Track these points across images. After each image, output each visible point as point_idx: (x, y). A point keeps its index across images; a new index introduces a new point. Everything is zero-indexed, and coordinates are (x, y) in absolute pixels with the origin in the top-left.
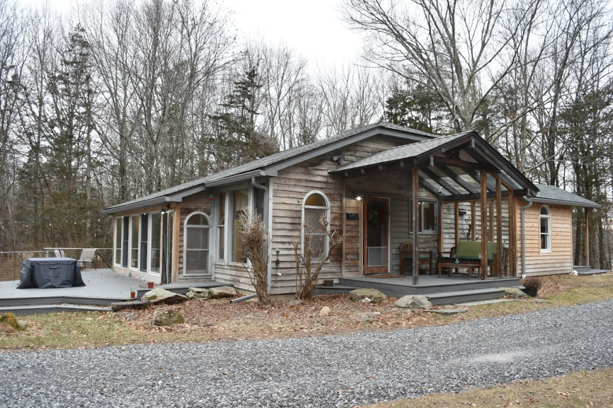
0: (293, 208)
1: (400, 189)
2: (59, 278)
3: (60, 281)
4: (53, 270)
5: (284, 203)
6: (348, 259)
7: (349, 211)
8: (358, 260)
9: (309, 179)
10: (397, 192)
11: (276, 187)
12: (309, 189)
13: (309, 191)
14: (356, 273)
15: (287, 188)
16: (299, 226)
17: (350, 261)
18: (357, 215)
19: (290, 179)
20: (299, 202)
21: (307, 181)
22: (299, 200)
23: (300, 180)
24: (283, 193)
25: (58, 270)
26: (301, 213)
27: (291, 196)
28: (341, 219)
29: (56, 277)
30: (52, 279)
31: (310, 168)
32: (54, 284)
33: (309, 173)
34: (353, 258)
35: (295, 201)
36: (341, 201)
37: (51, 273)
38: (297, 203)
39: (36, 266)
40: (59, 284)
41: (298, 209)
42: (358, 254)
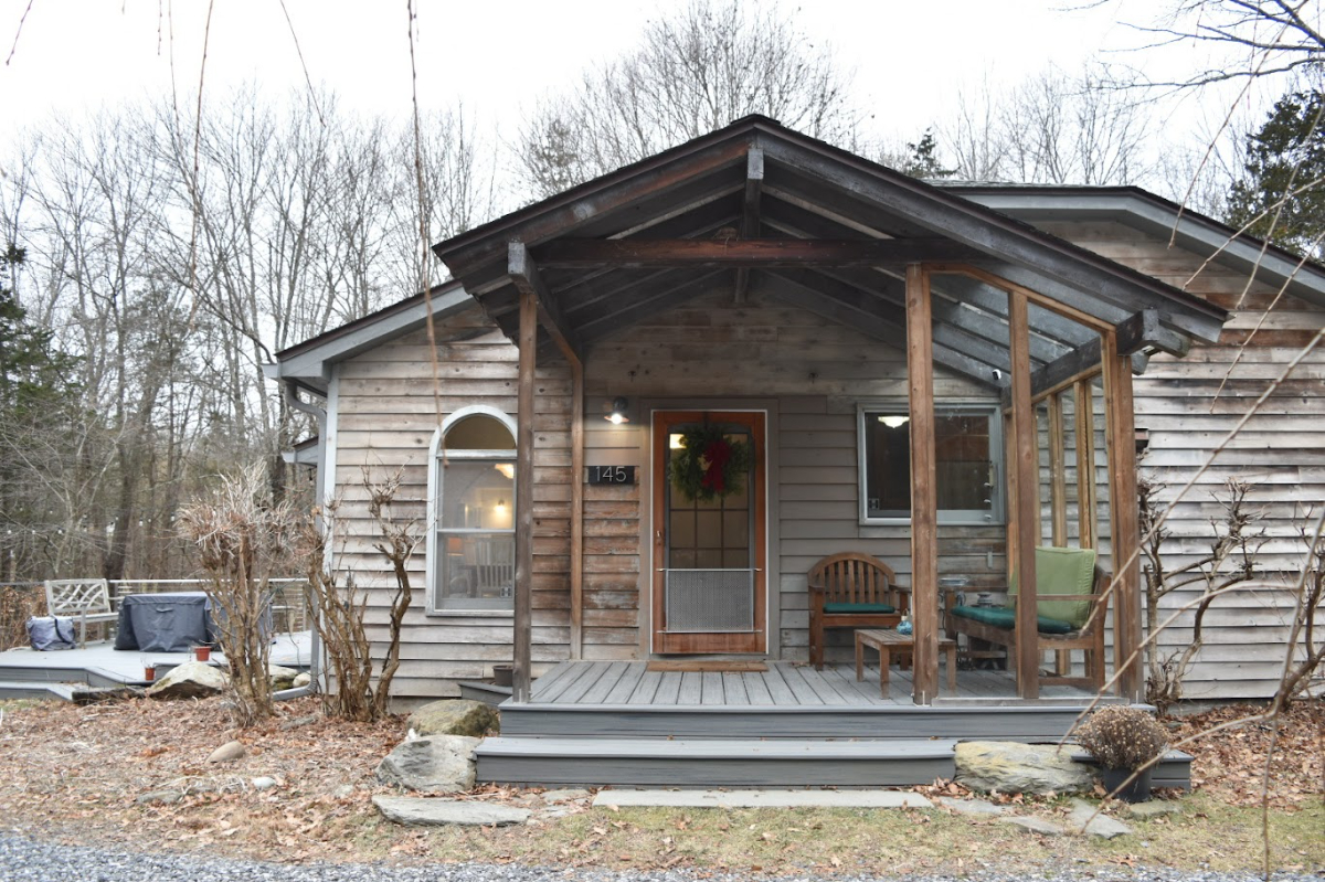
0: (403, 458)
1: (813, 375)
2: (171, 633)
3: (173, 639)
4: (161, 615)
5: (370, 448)
6: (594, 607)
7: (596, 460)
8: (635, 608)
9: (453, 373)
10: (803, 388)
11: (347, 406)
12: (453, 403)
13: (454, 409)
14: (628, 651)
15: (382, 407)
16: (420, 508)
17: (602, 613)
18: (629, 470)
19: (391, 381)
20: (419, 441)
21: (448, 381)
22: (423, 437)
23: (424, 382)
24: (369, 422)
25: (171, 616)
26: (426, 474)
27: (396, 426)
28: (569, 483)
29: (167, 630)
30: (158, 633)
31: (459, 345)
32: (162, 644)
33: (453, 359)
34: (613, 603)
35: (408, 441)
36: (568, 430)
37: (158, 621)
38: (415, 445)
39: (134, 607)
40: (171, 643)
41: (417, 460)
42: (633, 591)
